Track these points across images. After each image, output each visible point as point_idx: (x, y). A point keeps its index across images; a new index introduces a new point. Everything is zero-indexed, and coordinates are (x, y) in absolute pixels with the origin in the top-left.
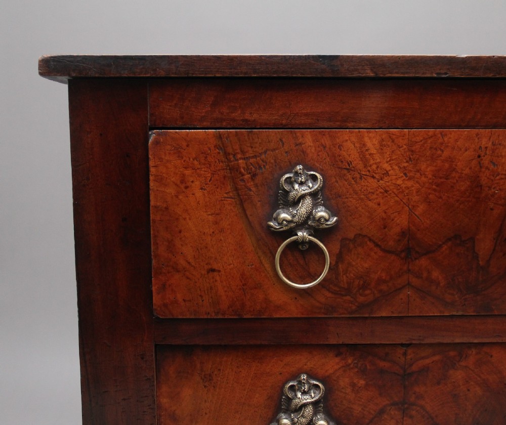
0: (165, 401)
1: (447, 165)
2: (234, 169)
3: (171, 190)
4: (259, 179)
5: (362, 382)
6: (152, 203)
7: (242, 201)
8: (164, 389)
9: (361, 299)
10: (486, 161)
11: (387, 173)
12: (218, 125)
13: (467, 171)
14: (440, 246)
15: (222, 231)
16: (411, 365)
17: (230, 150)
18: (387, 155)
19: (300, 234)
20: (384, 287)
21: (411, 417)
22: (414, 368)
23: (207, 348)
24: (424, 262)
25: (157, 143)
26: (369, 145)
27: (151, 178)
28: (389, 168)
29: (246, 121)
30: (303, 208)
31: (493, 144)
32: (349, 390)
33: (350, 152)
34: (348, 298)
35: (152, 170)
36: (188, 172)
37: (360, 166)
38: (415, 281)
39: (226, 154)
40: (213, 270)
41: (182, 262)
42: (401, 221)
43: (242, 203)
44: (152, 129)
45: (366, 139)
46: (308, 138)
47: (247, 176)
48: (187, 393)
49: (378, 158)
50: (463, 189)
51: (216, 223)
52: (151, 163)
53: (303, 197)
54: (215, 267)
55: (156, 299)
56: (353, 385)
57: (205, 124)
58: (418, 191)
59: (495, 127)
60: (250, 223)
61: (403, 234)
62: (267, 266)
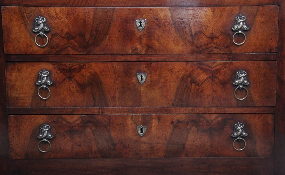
0: (8, 76)
1: (77, 16)
2: (24, 17)
3: (7, 22)
4: (30, 19)
5: (59, 72)
6: (3, 25)
7: (26, 24)
8: (8, 73)
9: (57, 50)
10: (86, 15)
11: (62, 18)
12: (19, 5)
13: (82, 18)
14: (76, 37)
15: (21, 32)
16: (71, 67)
17: (22, 12)
18: (62, 14)
19: (40, 33)
20: (63, 47)
21: (72, 81)
22: (72, 68)
23: (19, 62)
24: (72, 40)
25: (3, 9)
26: (57, 11)
27: (2, 18)
28: (62, 17)
29: (26, 4)
30: (41, 26)
31: (88, 11)
32: (56, 74)
33: (52, 12)
34: (54, 49)
35: (3, 16)
36: (11, 17)
37: (55, 16)
38: (70, 45)
39: (21, 13)
40: (19, 42)
41: (11, 40)
42: (66, 30)
43: (26, 25)
44: (2, 6)
45: (56, 10)
46: (42, 9)
47: (27, 18)
48: (14, 74)
49: (60, 14)
50: (81, 22)
51: (20, 30)
52: (2, 15)
53: (41, 23)
54: (20, 41)
55: (5, 49)
56: (57, 72)
57: (15, 5)
58: (70, 22)
59: (89, 7)
60: (28, 30)
61: (67, 33)
62: (33, 41)
